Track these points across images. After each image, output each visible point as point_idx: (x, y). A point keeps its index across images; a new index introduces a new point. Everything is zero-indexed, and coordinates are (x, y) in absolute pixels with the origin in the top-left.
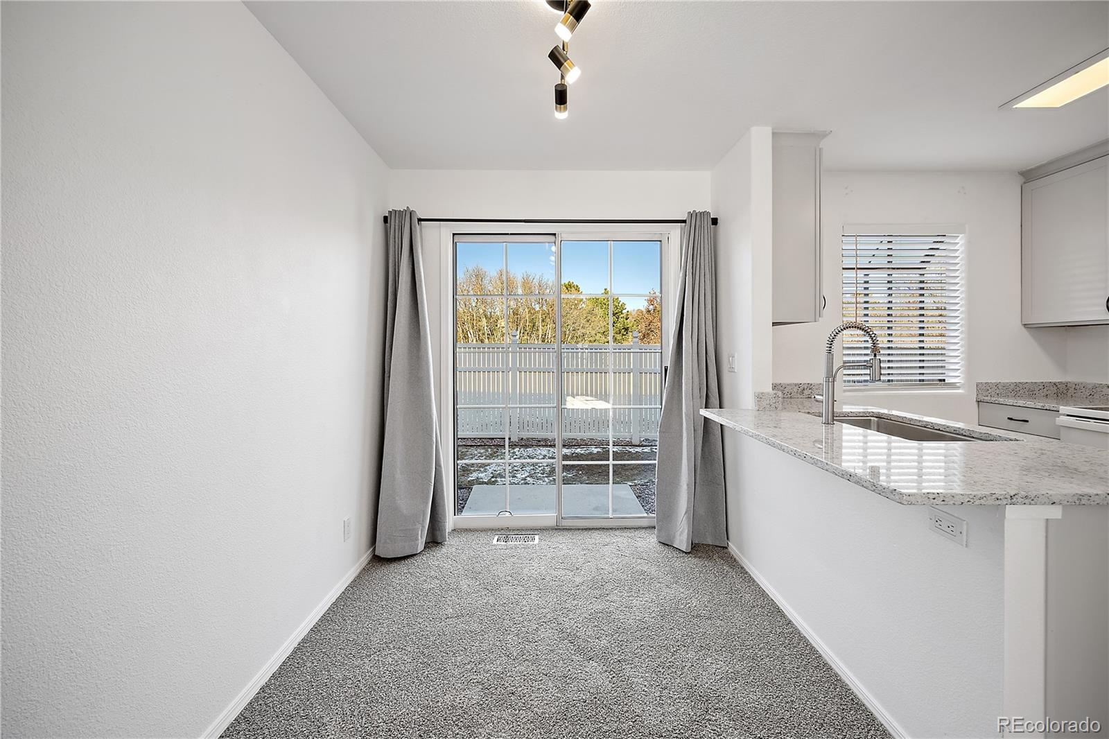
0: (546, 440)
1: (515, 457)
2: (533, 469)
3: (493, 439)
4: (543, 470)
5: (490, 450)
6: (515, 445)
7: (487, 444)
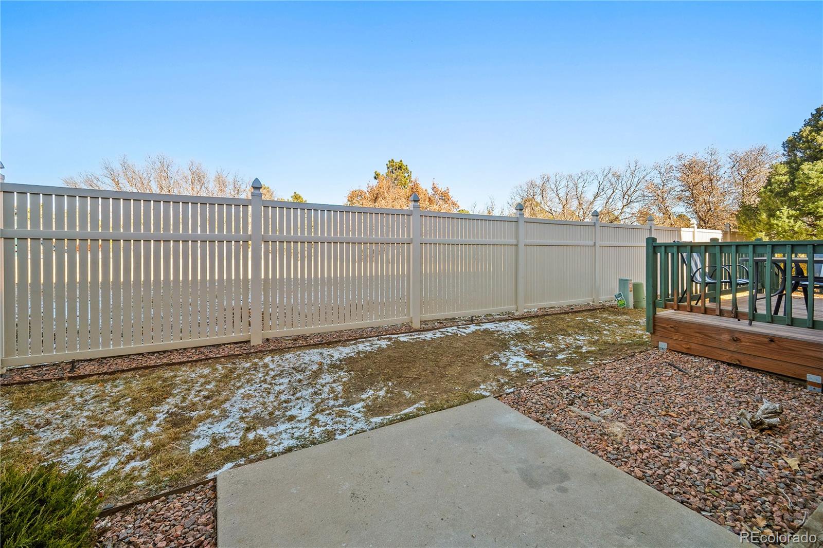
0: (304, 337)
1: (272, 373)
2: (316, 393)
3: (219, 345)
4: (332, 391)
5: (219, 367)
6: (261, 351)
7: (211, 355)
